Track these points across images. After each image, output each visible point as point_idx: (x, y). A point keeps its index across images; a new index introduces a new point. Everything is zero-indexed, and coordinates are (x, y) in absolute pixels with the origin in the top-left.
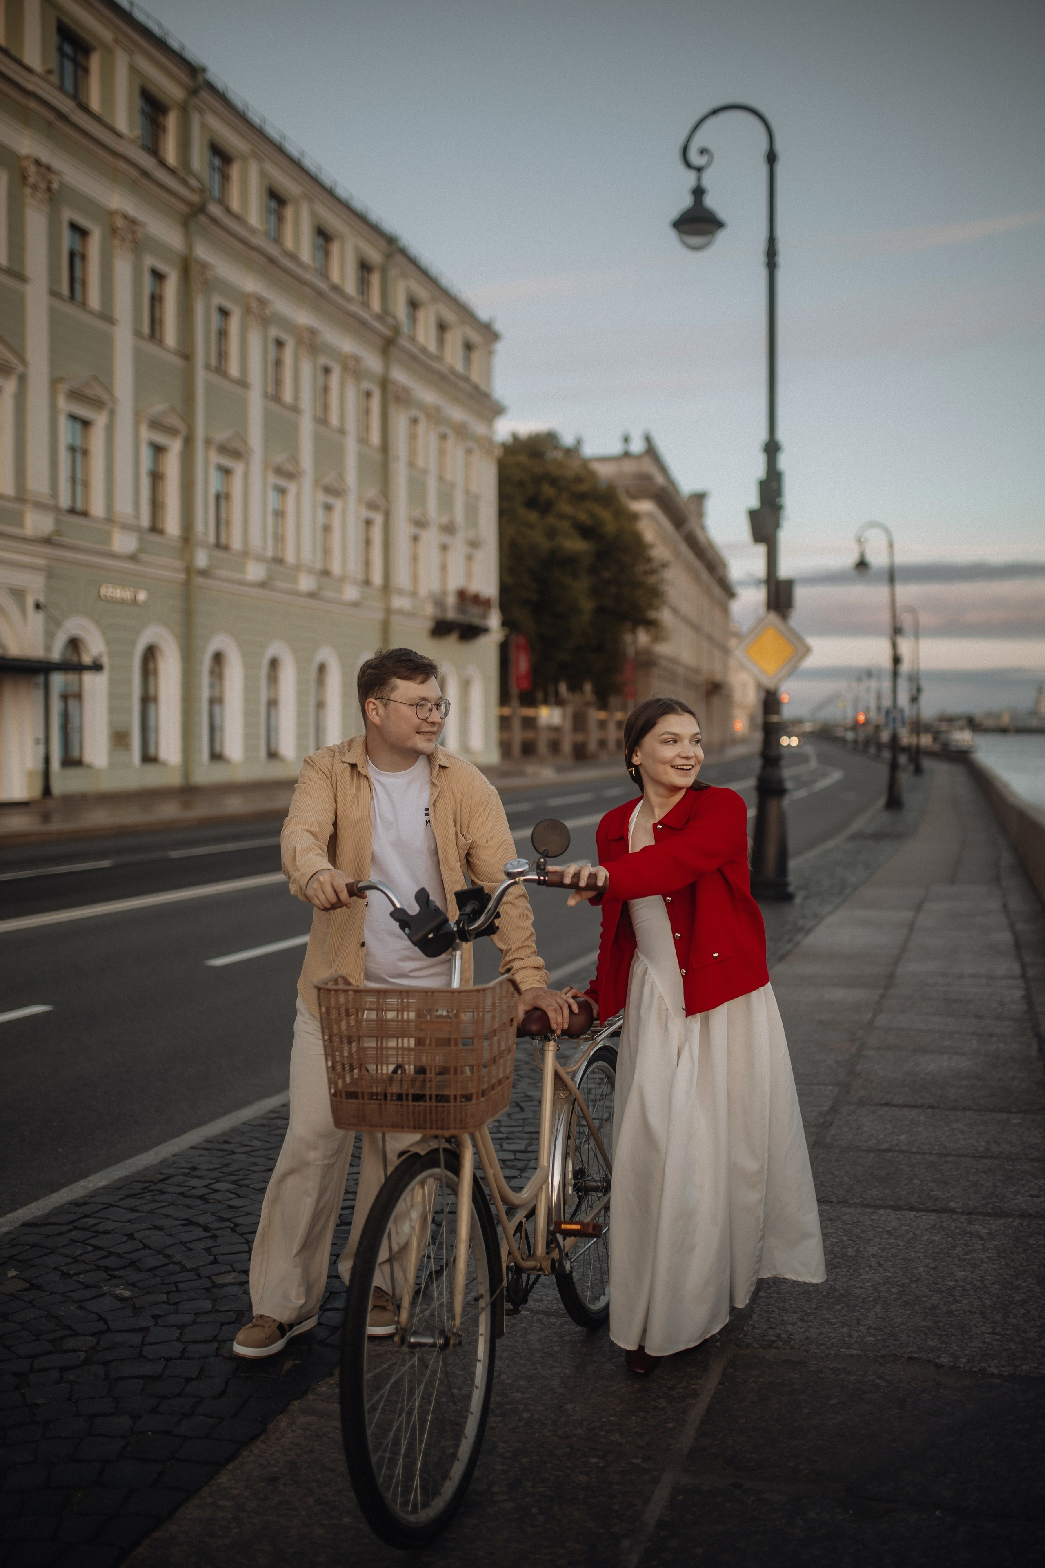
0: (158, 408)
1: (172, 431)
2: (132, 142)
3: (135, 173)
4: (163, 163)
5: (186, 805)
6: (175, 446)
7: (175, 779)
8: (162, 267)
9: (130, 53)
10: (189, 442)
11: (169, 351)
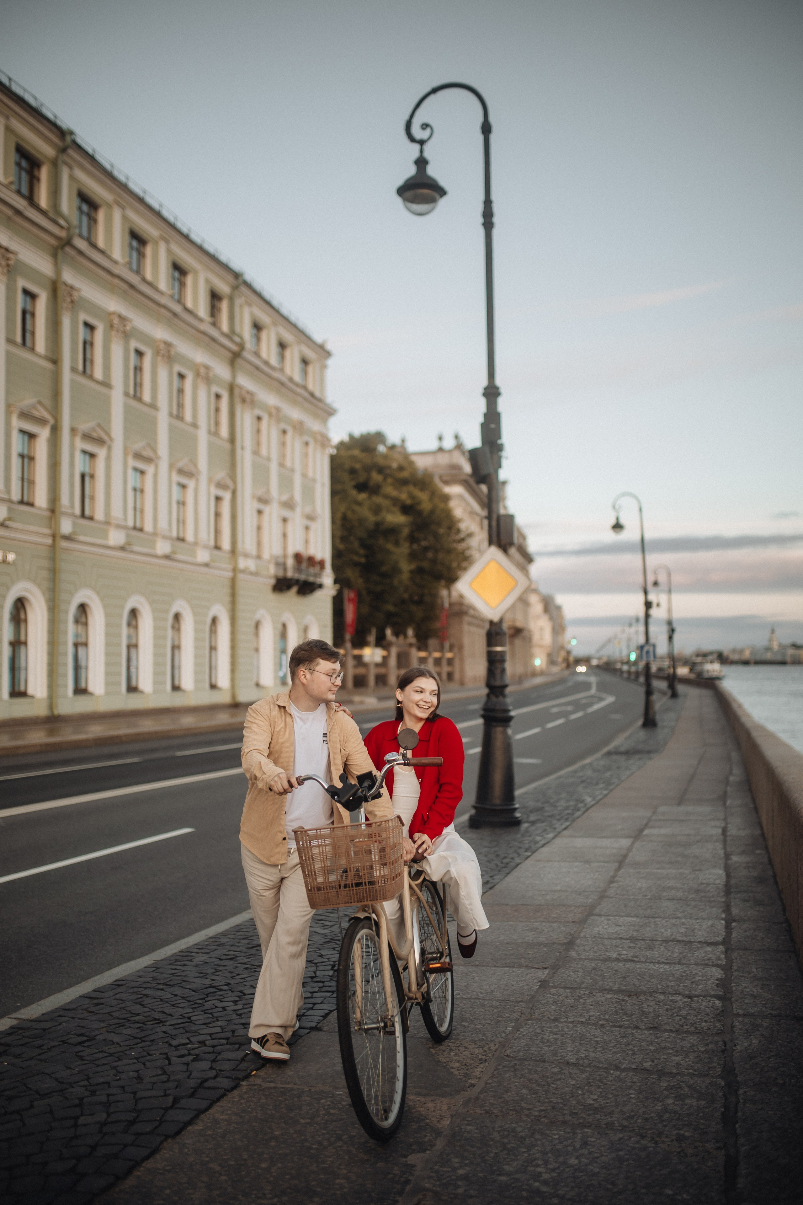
0: (28, 401)
1: (42, 422)
2: (6, 186)
3: (9, 212)
4: (37, 207)
5: (51, 732)
6: (44, 434)
7: (42, 711)
8: (33, 288)
9: (7, 118)
10: (55, 430)
11: (39, 356)
